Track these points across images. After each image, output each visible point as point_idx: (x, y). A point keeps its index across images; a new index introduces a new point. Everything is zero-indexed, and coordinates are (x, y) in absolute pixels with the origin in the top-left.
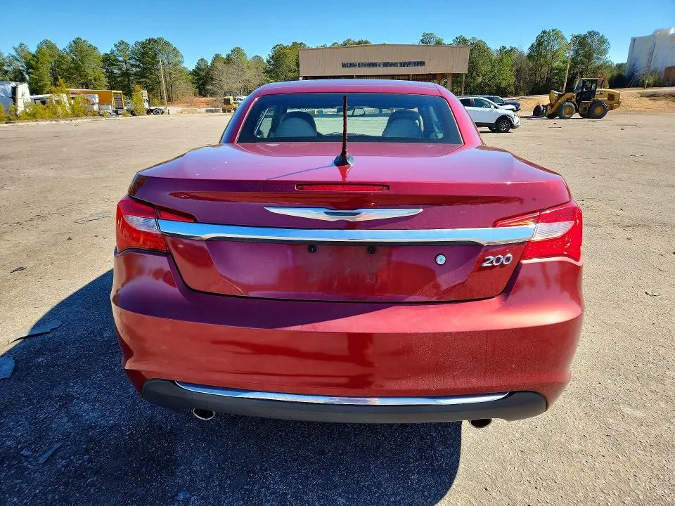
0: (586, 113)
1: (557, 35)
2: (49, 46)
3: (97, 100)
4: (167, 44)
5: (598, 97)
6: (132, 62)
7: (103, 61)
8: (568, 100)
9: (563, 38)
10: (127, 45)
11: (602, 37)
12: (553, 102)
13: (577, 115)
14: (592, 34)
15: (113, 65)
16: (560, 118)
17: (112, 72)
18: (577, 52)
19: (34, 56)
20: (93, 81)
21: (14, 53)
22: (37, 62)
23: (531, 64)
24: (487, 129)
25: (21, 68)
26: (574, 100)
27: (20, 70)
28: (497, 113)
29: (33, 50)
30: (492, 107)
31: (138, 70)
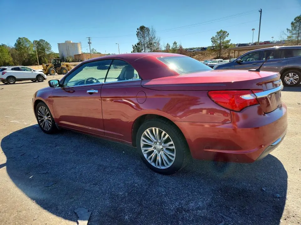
0: (60, 72)
1: (27, 40)
5: (62, 66)
8: (51, 67)
9: (30, 41)
11: (47, 42)
12: (45, 68)
13: (56, 74)
14: (41, 40)
16: (51, 75)
18: (37, 48)
23: (18, 52)
24: (31, 81)
26: (53, 67)
28: (36, 73)
30: (33, 71)
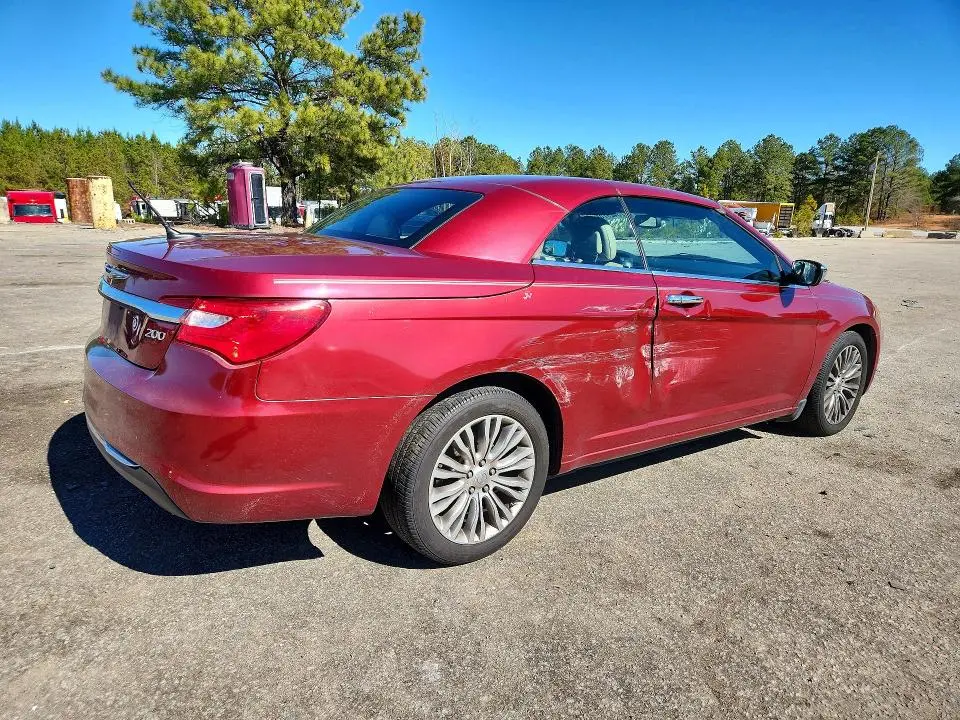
2: (732, 146)
3: (754, 216)
4: (902, 134)
6: (838, 163)
7: (795, 164)
10: (838, 139)
15: (808, 168)
17: (804, 178)
19: (710, 161)
20: (772, 191)
21: (690, 159)
22: (711, 168)
25: (692, 176)
27: (690, 178)
29: (711, 154)
31: (841, 173)
